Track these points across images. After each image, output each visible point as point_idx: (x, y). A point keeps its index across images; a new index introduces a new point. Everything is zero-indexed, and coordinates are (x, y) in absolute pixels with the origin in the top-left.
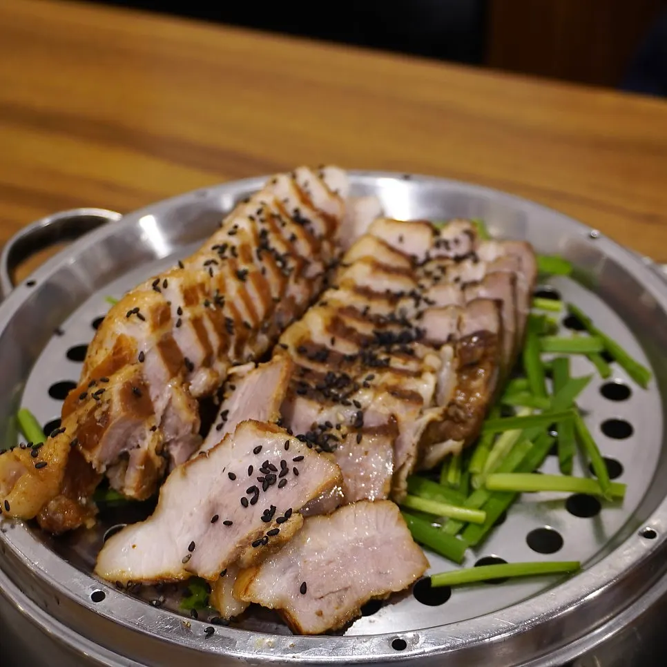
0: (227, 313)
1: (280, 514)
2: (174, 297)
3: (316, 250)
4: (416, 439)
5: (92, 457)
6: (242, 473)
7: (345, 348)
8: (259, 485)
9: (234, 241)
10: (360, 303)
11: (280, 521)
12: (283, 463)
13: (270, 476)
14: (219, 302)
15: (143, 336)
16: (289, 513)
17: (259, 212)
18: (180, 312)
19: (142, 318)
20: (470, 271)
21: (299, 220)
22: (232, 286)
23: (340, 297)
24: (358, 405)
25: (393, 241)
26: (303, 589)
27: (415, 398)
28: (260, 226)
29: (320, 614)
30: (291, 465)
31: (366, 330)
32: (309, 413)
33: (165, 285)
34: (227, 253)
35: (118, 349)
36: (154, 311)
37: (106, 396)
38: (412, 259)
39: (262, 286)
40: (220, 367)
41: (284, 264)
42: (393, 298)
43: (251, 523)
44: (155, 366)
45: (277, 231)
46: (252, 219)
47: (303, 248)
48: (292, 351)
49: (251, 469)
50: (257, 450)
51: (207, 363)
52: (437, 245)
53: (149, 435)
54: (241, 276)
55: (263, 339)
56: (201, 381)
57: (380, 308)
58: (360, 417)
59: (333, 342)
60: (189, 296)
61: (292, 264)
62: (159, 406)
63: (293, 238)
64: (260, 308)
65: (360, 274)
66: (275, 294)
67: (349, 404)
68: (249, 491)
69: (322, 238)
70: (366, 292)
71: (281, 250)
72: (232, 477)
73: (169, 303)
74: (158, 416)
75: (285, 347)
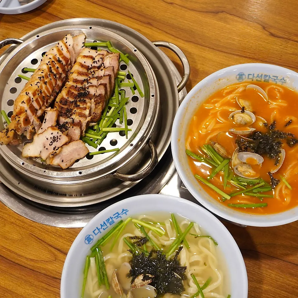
0: (43, 95)
1: (57, 148)
2: (31, 95)
3: (64, 70)
4: (85, 125)
5: (19, 133)
6: (49, 138)
7: (71, 100)
8: (53, 141)
9: (43, 74)
10: (75, 85)
11: (57, 150)
12: (57, 137)
13: (55, 139)
14: (41, 92)
15: (26, 106)
16: (58, 148)
17: (49, 62)
18: (32, 99)
19: (25, 103)
20: (101, 73)
21: (59, 61)
22: (44, 86)
23: (70, 83)
24: (72, 118)
25: (83, 63)
26: (63, 161)
27: (84, 116)
28: (50, 66)
29: (66, 165)
30: (59, 137)
31: (76, 93)
32: (63, 120)
33: (29, 93)
34: (42, 79)
35: (21, 109)
36: (27, 101)
37: (20, 121)
38: (88, 68)
39: (51, 84)
40: (43, 108)
41: (56, 77)
42: (82, 82)
43: (51, 150)
44: (29, 112)
45: (54, 66)
46: (47, 64)
47: (60, 70)
48: (59, 103)
49: (51, 138)
50: (52, 134)
51: (40, 108)
52: (94, 62)
53: (30, 127)
54: (45, 83)
55: (52, 97)
56: (40, 113)
57: (79, 85)
58: (73, 121)
59: (68, 98)
60: (34, 94)
61: (57, 76)
62: (31, 121)
63: (58, 68)
64: (51, 90)
65: (74, 76)
66: (54, 85)
67: (71, 118)
68: (51, 143)
69: (65, 66)
70: (76, 81)
71: (55, 73)
72: (47, 139)
73: (30, 97)
74: (32, 123)
75: (57, 102)
